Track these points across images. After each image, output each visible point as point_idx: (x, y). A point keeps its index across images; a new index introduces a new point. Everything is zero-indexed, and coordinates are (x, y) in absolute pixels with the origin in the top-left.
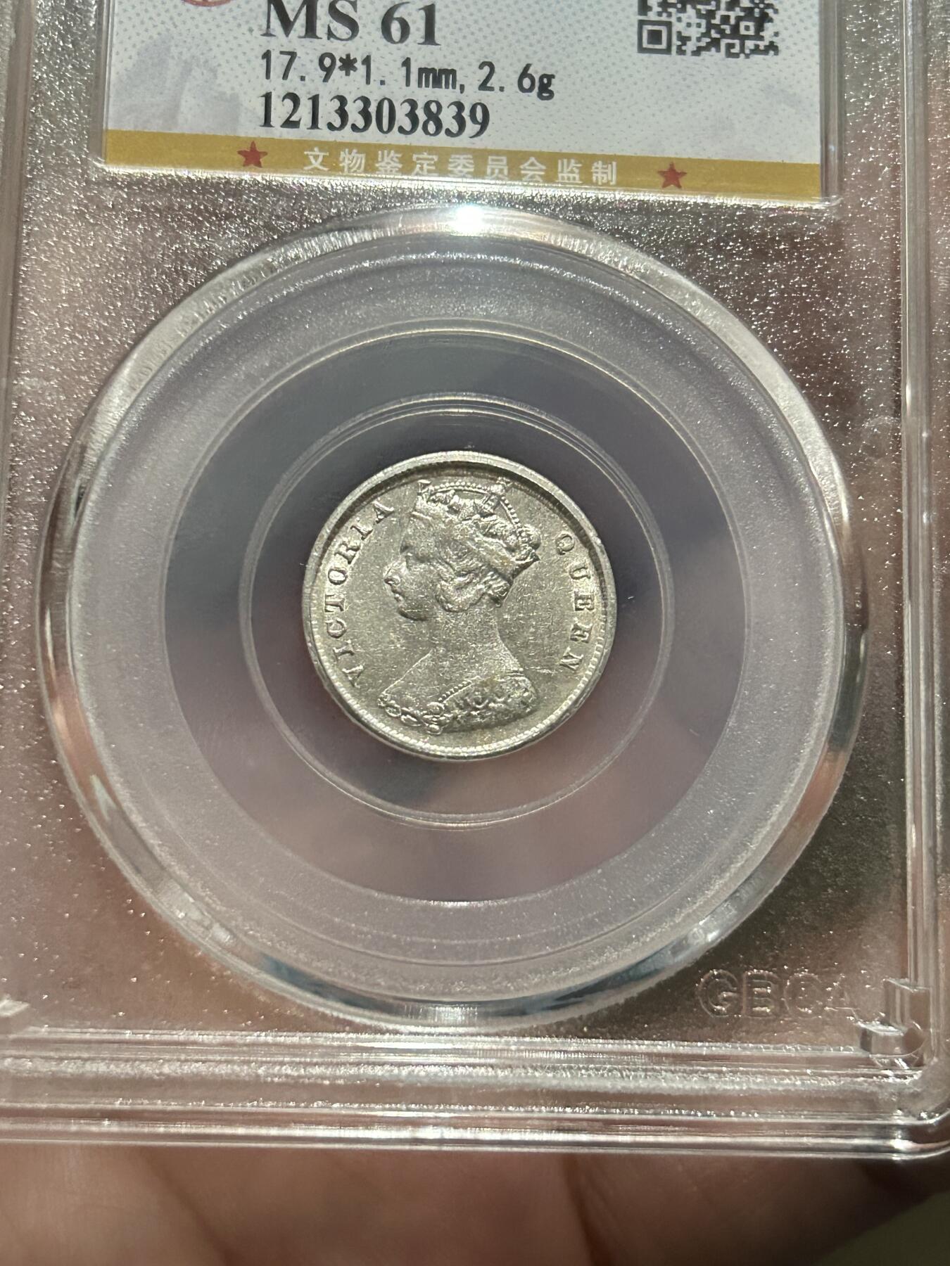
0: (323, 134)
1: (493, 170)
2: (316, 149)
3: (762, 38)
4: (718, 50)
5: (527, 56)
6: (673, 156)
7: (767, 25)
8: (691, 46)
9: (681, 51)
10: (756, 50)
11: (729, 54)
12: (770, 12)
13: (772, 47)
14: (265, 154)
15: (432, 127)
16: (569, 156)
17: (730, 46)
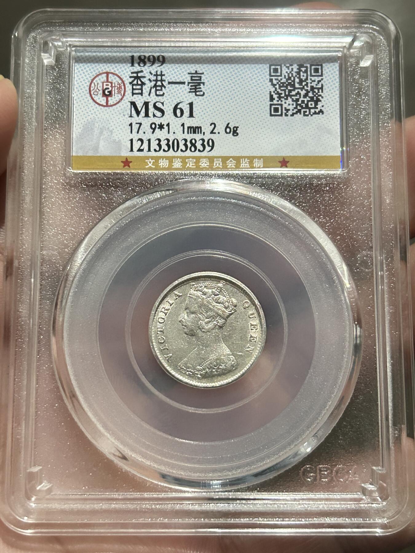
0: (153, 154)
1: (216, 164)
2: (150, 159)
3: (317, 108)
4: (300, 114)
5: (228, 120)
6: (284, 155)
7: (319, 103)
8: (290, 113)
9: (286, 115)
10: (315, 113)
11: (305, 115)
12: (320, 98)
13: (321, 112)
14: (131, 162)
15: (193, 149)
16: (245, 157)
17: (305, 112)
